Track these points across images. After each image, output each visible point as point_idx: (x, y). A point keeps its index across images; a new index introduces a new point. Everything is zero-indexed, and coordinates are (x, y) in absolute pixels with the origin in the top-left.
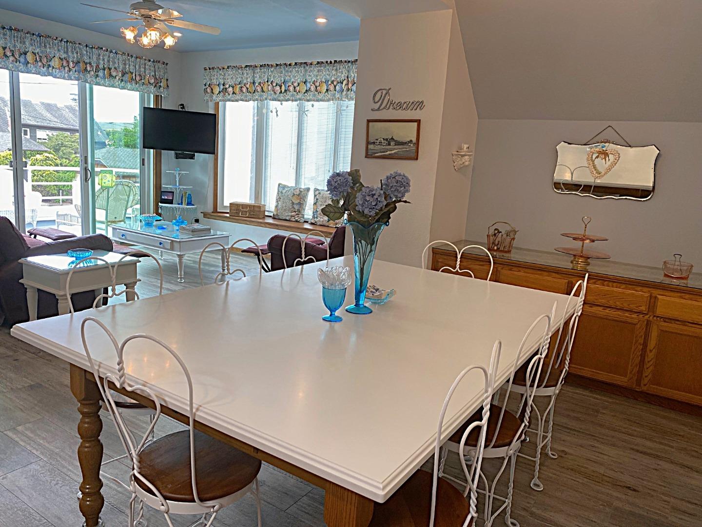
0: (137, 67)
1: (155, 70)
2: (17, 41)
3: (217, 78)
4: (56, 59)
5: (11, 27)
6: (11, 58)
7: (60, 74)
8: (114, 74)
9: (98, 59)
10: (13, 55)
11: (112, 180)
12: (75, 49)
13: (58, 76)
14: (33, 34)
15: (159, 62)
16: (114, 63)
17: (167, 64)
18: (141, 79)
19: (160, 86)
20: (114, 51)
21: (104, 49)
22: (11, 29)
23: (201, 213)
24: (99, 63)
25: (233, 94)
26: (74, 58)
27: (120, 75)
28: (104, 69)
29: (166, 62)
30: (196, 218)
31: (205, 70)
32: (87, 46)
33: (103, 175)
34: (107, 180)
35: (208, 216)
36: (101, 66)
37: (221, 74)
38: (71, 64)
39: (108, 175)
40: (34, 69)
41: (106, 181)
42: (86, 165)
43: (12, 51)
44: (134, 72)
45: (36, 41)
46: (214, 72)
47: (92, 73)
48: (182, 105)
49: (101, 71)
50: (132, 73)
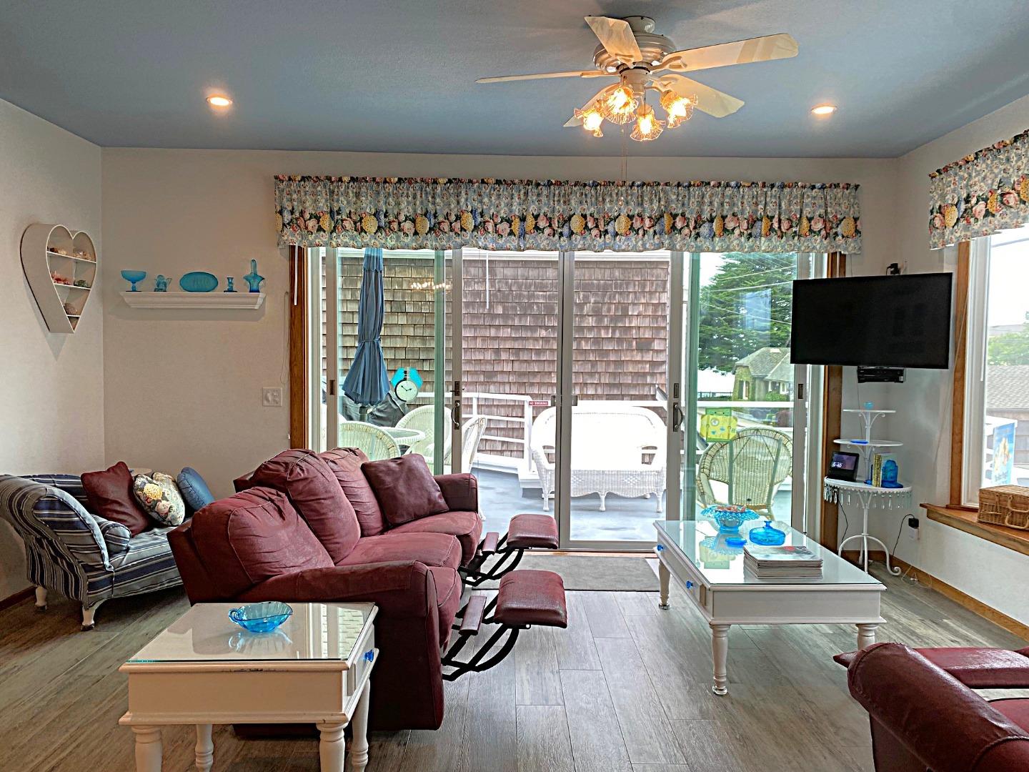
0: (783, 204)
1: (826, 204)
2: (559, 201)
3: (953, 189)
4: (623, 219)
5: (549, 181)
6: (547, 231)
7: (626, 243)
8: (730, 225)
9: (701, 203)
10: (550, 226)
11: (729, 427)
12: (656, 196)
13: (623, 247)
14: (585, 185)
15: (837, 186)
16: (732, 205)
17: (857, 187)
18: (791, 227)
19: (836, 234)
20: (733, 184)
21: (712, 183)
22: (550, 184)
23: (921, 505)
24: (702, 210)
25: (985, 216)
26: (652, 210)
27: (745, 225)
28: (711, 220)
29: (852, 184)
30: (911, 517)
31: (932, 177)
32: (679, 185)
33: (711, 417)
34: (720, 426)
35: (936, 516)
36: (706, 216)
37: (962, 178)
38: (647, 223)
39: (720, 418)
40: (581, 242)
41: (717, 429)
42: (676, 400)
43: (550, 220)
44: (776, 216)
45: (589, 196)
46: (950, 176)
47: (686, 231)
48: (895, 266)
49: (707, 225)
50: (772, 218)
